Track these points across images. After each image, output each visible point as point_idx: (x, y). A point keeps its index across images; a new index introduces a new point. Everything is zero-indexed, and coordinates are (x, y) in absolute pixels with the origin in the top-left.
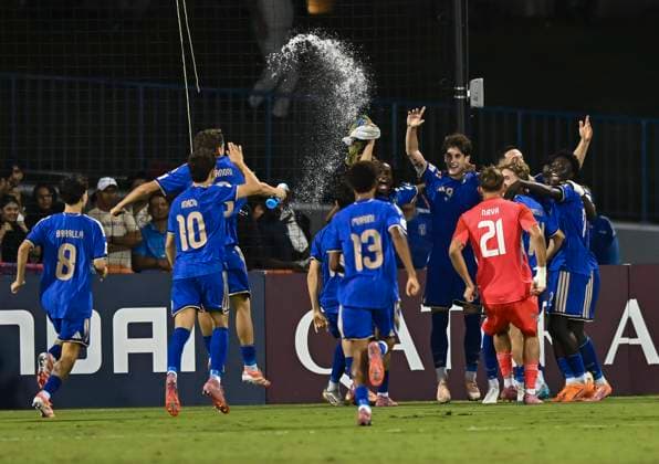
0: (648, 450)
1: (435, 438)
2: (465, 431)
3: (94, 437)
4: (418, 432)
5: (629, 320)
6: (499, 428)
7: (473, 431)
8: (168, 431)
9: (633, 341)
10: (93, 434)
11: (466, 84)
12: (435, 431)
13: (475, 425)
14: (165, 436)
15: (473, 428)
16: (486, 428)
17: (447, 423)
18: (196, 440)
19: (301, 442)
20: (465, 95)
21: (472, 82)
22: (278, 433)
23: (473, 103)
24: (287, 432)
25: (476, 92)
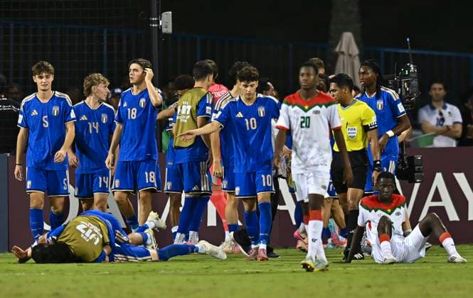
9: (281, 207)
11: (159, 15)
20: (159, 23)
21: (164, 15)
22: (18, 274)
23: (164, 30)
24: (23, 274)
25: (166, 22)
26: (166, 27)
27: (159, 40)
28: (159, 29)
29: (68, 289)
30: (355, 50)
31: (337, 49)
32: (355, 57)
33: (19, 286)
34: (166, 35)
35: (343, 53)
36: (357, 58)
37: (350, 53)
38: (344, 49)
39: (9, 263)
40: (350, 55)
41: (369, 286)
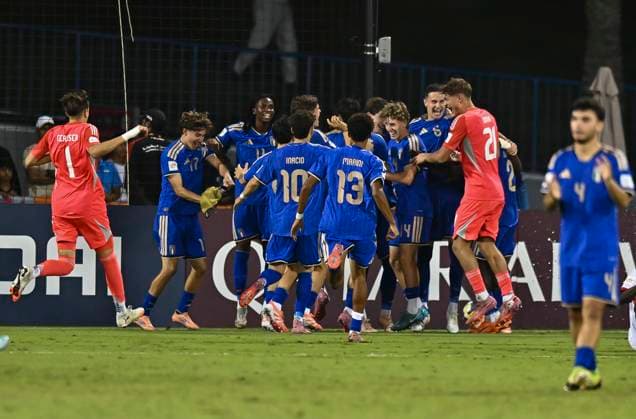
0: (530, 379)
1: (337, 363)
2: (366, 357)
3: (26, 352)
4: (321, 356)
5: (518, 261)
6: (396, 356)
7: (373, 358)
8: (93, 349)
9: (520, 280)
10: (26, 350)
11: (375, 41)
12: (337, 356)
13: (375, 352)
14: (92, 354)
15: (372, 355)
16: (384, 355)
17: (349, 348)
18: (120, 358)
19: (215, 363)
20: (374, 51)
21: (381, 40)
22: (195, 354)
23: (381, 59)
24: (203, 353)
25: (384, 49)
26: (384, 56)
27: (375, 70)
28: (375, 58)
29: (257, 373)
30: (614, 90)
31: (592, 88)
32: (613, 98)
33: (196, 368)
34: (384, 65)
35: (598, 93)
36: (616, 99)
37: (608, 92)
38: (600, 88)
39: (185, 339)
40: (607, 95)
41: (624, 379)
